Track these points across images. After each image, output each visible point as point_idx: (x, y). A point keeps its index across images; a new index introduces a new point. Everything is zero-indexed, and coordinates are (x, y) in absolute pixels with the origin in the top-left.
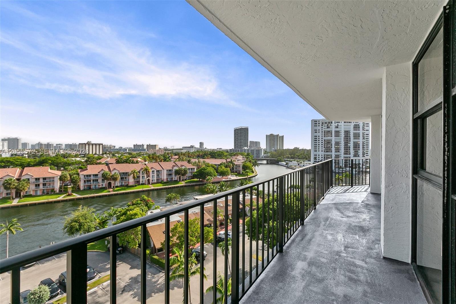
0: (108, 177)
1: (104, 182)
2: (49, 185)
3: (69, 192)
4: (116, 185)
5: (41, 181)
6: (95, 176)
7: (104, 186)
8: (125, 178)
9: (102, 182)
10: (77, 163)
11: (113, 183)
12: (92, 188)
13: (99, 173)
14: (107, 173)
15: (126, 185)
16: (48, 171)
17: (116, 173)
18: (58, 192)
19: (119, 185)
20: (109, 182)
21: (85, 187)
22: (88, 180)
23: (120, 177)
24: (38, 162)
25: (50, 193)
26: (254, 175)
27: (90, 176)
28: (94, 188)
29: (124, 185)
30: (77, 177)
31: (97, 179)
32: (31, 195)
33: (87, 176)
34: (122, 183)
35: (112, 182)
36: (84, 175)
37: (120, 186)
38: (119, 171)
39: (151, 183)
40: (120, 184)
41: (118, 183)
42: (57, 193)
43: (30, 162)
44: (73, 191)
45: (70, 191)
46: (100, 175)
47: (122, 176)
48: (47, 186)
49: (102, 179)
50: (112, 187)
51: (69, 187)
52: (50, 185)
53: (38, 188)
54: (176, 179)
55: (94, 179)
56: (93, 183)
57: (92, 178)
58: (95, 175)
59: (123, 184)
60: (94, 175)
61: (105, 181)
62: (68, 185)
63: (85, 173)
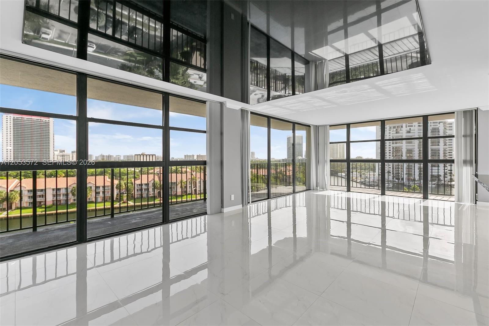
0: (158, 187)
2: (107, 192)
3: (124, 200)
5: (101, 189)
6: (147, 185)
7: (154, 195)
8: (173, 188)
9: (153, 191)
10: (132, 173)
12: (143, 196)
13: (150, 182)
14: (157, 182)
15: (174, 195)
16: (107, 180)
18: (115, 199)
20: (158, 191)
21: (138, 196)
22: (140, 189)
24: (100, 172)
25: (108, 200)
27: (142, 185)
28: (146, 197)
29: (172, 195)
30: (131, 186)
31: (148, 188)
32: (93, 201)
33: (140, 185)
34: (170, 192)
35: (162, 192)
36: (137, 184)
39: (198, 193)
44: (128, 200)
45: (125, 198)
46: (151, 185)
47: (171, 185)
49: (153, 189)
51: (124, 195)
53: (99, 195)
55: (146, 188)
56: (145, 192)
57: (144, 187)
59: (172, 193)
60: (145, 184)
62: (124, 194)
63: (138, 182)
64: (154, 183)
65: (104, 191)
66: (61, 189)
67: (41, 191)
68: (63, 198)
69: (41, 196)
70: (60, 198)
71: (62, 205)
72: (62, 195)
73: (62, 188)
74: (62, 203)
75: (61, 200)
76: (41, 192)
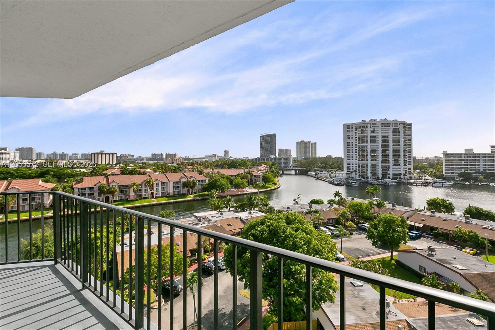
0: (105, 190)
1: (101, 196)
4: (115, 199)
6: (91, 189)
7: (101, 200)
8: (125, 191)
9: (99, 196)
10: (82, 174)
11: (111, 197)
13: (95, 185)
14: (104, 185)
15: (126, 200)
16: (38, 183)
17: (114, 186)
18: (48, 207)
19: (117, 199)
20: (105, 196)
22: (83, 194)
23: (118, 190)
24: (40, 173)
25: (38, 208)
26: (275, 187)
27: (85, 189)
29: (123, 199)
30: (70, 191)
31: (93, 192)
33: (82, 189)
34: (122, 197)
35: (110, 196)
36: (79, 189)
37: (119, 200)
38: (118, 184)
39: (155, 196)
40: (120, 198)
41: (116, 197)
42: (47, 208)
43: (31, 173)
46: (96, 188)
47: (122, 189)
48: (35, 201)
49: (99, 193)
50: (110, 202)
52: (39, 200)
53: (26, 203)
54: (184, 192)
55: (90, 192)
57: (87, 191)
58: (91, 188)
59: (123, 198)
60: (89, 188)
61: (102, 195)
63: (80, 186)
64: (100, 186)
65: (34, 198)
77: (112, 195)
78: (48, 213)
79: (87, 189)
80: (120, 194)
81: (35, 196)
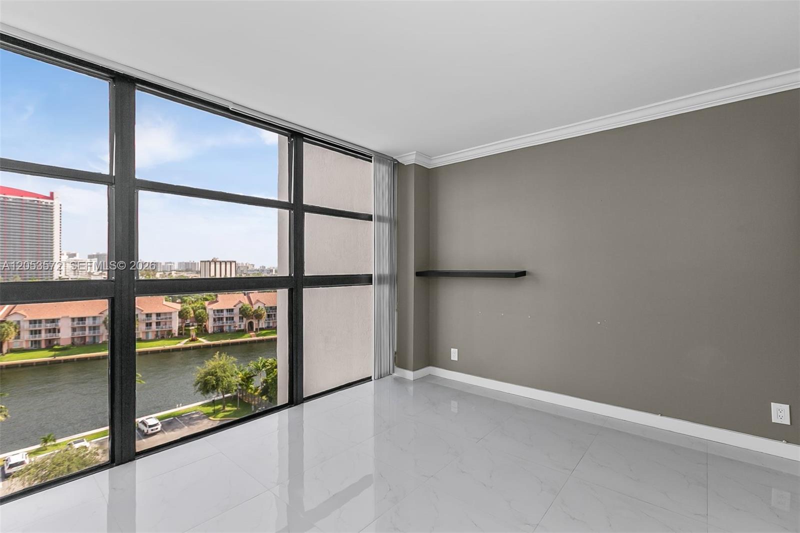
0: (249, 313)
1: (242, 322)
2: (164, 323)
3: (193, 336)
4: (260, 327)
5: (154, 318)
6: (230, 312)
7: (242, 328)
8: (273, 316)
9: (240, 322)
11: (256, 324)
12: (224, 330)
13: (235, 306)
14: (247, 307)
16: (163, 302)
17: (260, 308)
18: (177, 335)
19: (264, 327)
20: (249, 321)
21: (215, 329)
22: (219, 318)
23: (266, 313)
25: (165, 337)
27: (222, 311)
28: (228, 331)
29: (271, 327)
30: (204, 313)
31: (232, 316)
32: (141, 338)
33: (218, 311)
34: (269, 323)
35: (255, 322)
36: (214, 310)
37: (266, 328)
38: (265, 305)
40: (266, 325)
41: (263, 324)
42: (176, 337)
44: (197, 335)
45: (193, 334)
46: (236, 311)
47: (270, 312)
48: (161, 326)
49: (240, 317)
50: (254, 330)
51: (191, 328)
52: (166, 325)
53: (150, 329)
55: (229, 316)
56: (227, 323)
57: (225, 314)
58: (230, 309)
59: (271, 325)
60: (227, 310)
61: (245, 319)
62: (189, 326)
63: (216, 306)
64: (242, 307)
65: (160, 322)
66: (87, 319)
67: (51, 322)
68: (90, 333)
69: (52, 331)
70: (85, 334)
71: (87, 345)
72: (87, 329)
73: (89, 317)
74: (88, 342)
75: (85, 337)
76: (52, 324)
77: (257, 320)
78: (179, 343)
79: (225, 311)
80: (267, 319)
81: (161, 319)
